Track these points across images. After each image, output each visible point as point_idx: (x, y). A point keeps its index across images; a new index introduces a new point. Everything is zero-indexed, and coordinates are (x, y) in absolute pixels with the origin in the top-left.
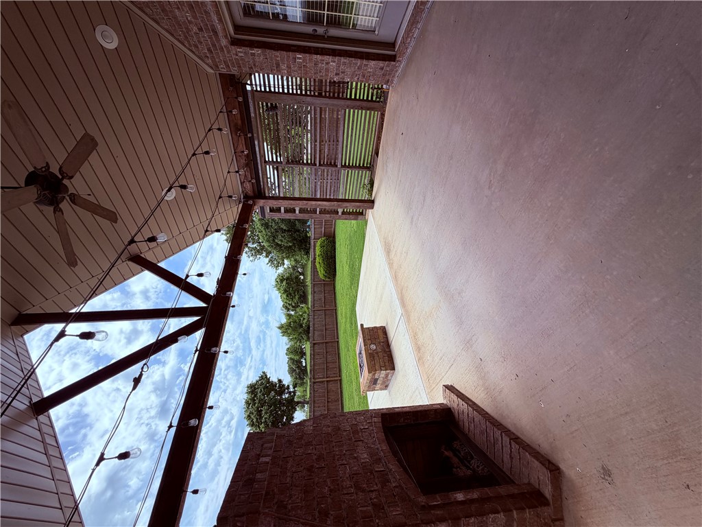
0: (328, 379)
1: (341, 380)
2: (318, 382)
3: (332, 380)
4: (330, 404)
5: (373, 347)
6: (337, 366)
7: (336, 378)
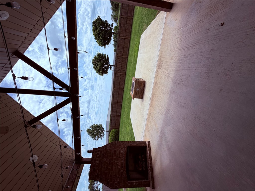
0: (125, 38)
1: (130, 39)
2: (121, 38)
3: (127, 39)
4: (124, 48)
5: (138, 89)
6: (130, 32)
7: (128, 38)
